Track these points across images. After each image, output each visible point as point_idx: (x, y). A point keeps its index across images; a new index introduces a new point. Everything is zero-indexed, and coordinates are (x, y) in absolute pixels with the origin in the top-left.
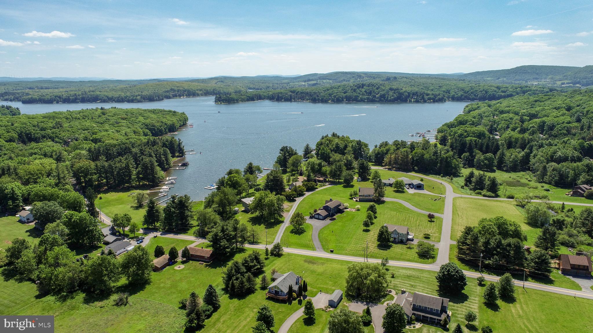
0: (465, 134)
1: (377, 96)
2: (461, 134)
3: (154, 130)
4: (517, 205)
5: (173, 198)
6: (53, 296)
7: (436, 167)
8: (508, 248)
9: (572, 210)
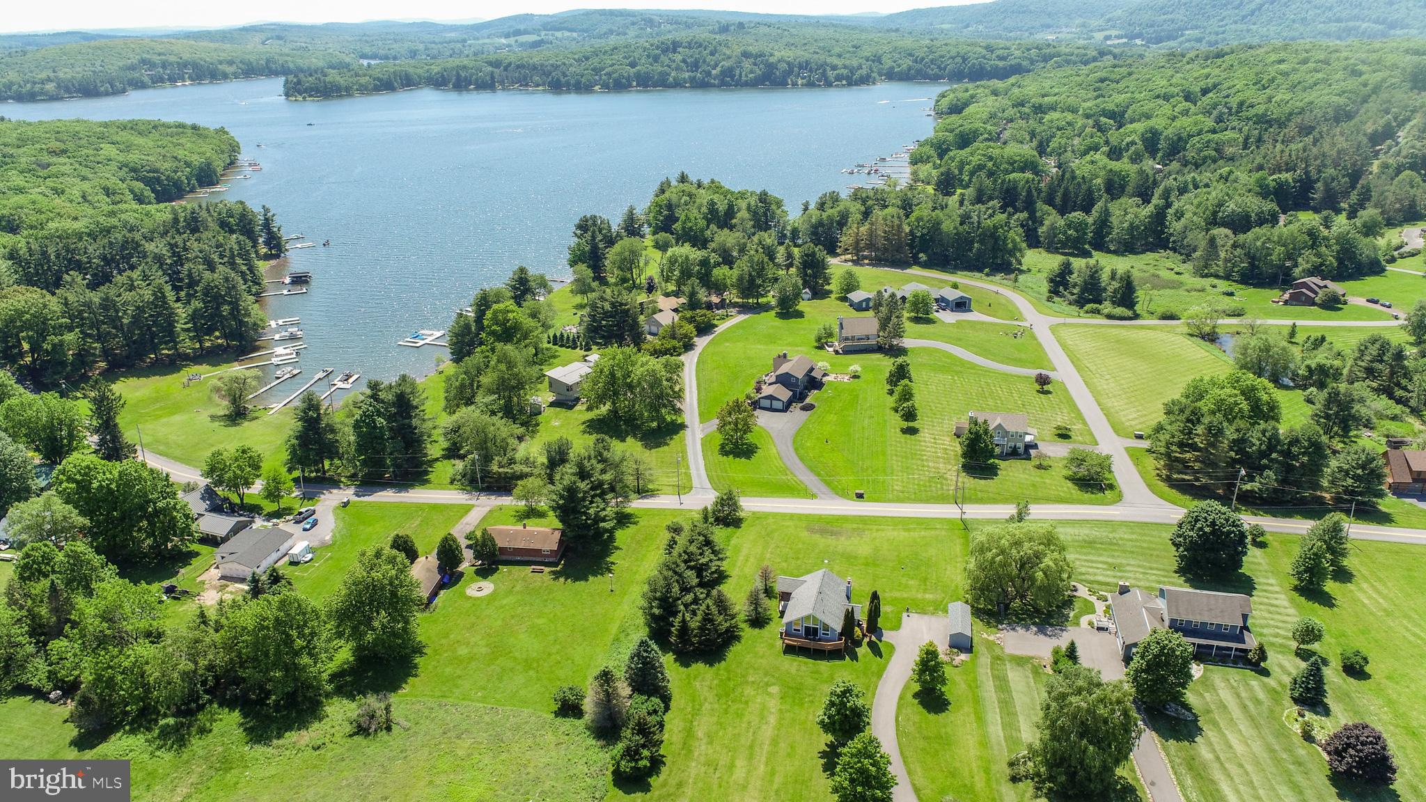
0: (990, 164)
1: (714, 72)
2: (979, 165)
4: (1192, 335)
5: (374, 386)
7: (971, 250)
8: (1295, 450)
9: (1323, 339)
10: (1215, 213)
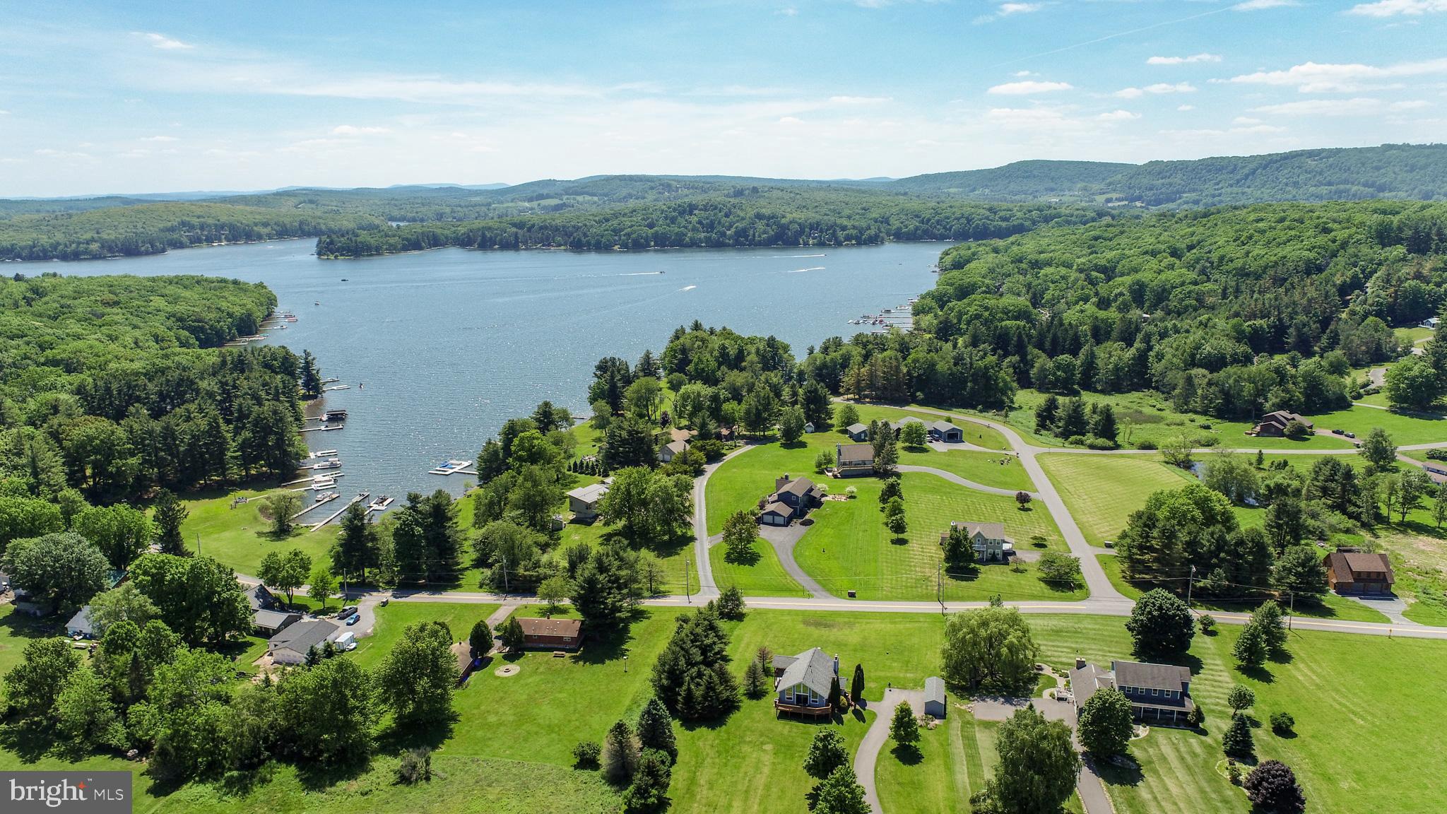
0: (986, 314)
1: (728, 233)
2: (976, 315)
4: (1167, 463)
5: (414, 499)
6: (202, 781)
7: (965, 390)
8: (1240, 550)
9: (1286, 463)
10: (1193, 356)
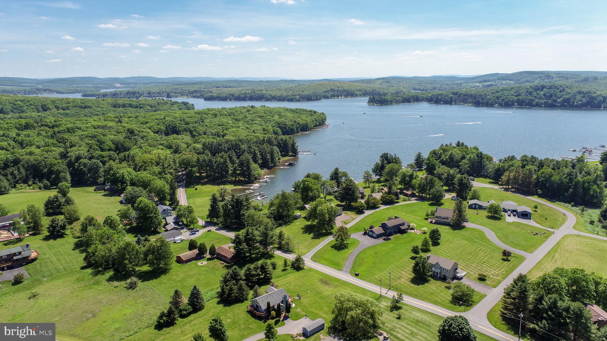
3: (285, 128)
